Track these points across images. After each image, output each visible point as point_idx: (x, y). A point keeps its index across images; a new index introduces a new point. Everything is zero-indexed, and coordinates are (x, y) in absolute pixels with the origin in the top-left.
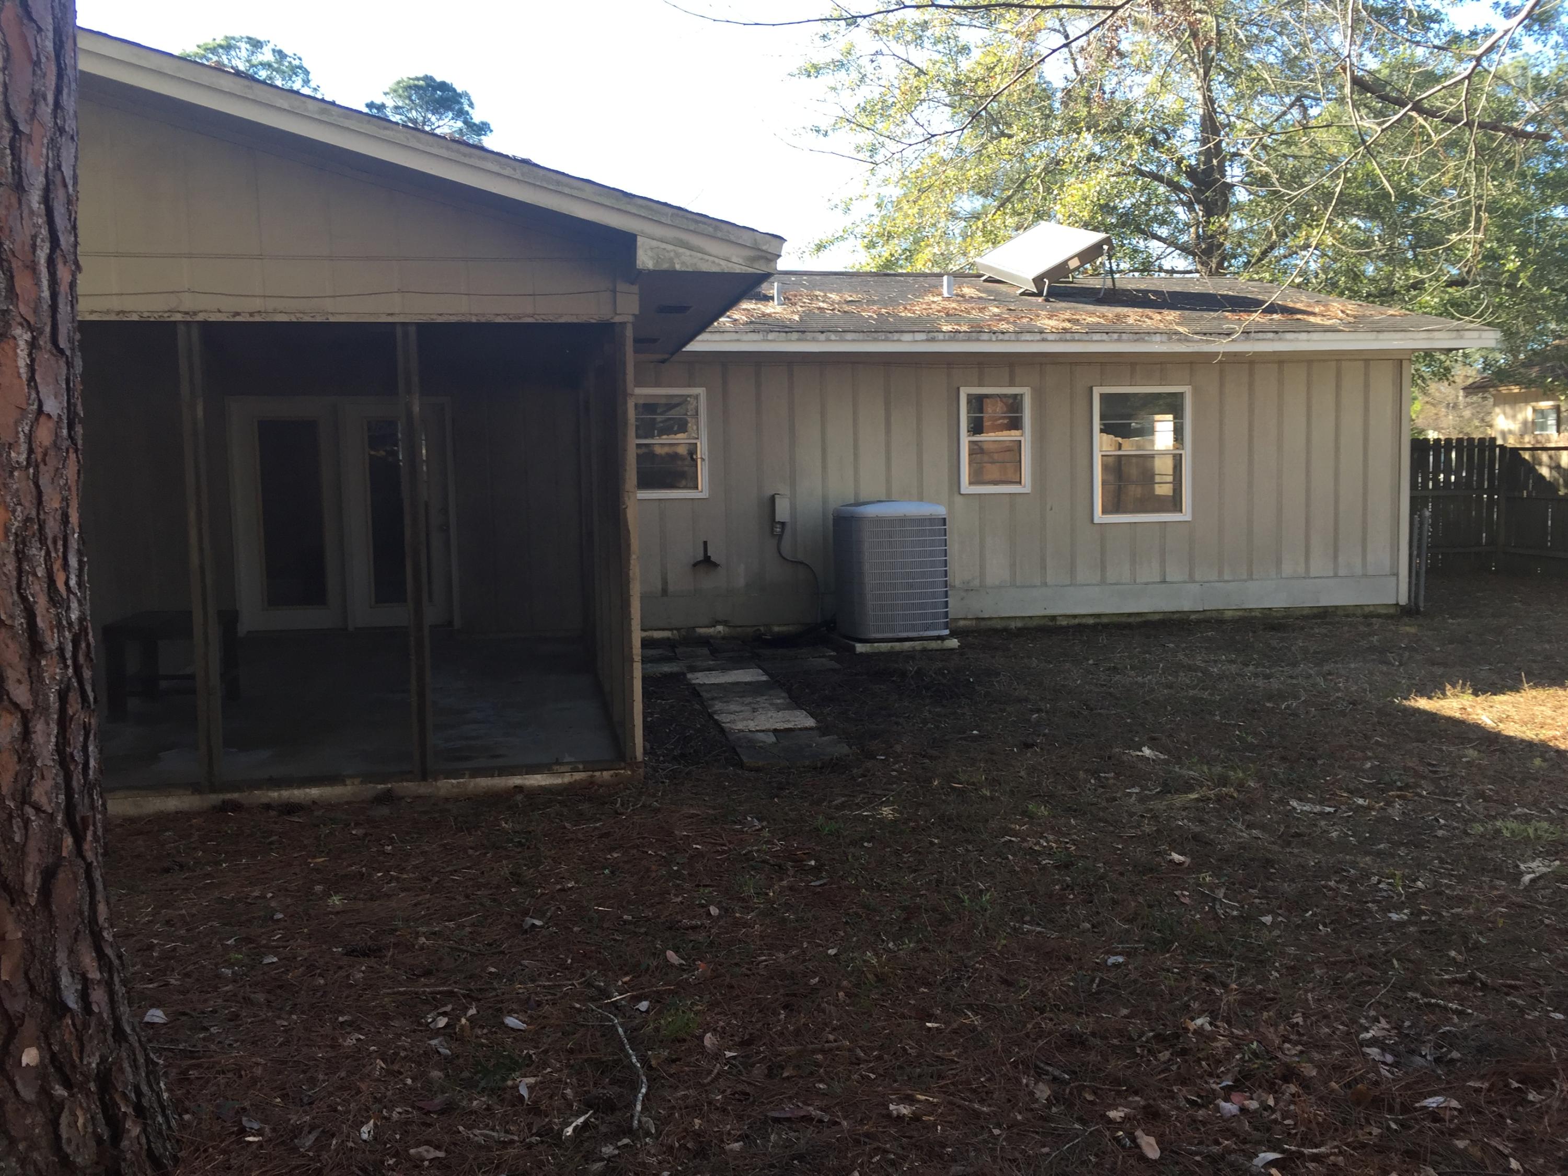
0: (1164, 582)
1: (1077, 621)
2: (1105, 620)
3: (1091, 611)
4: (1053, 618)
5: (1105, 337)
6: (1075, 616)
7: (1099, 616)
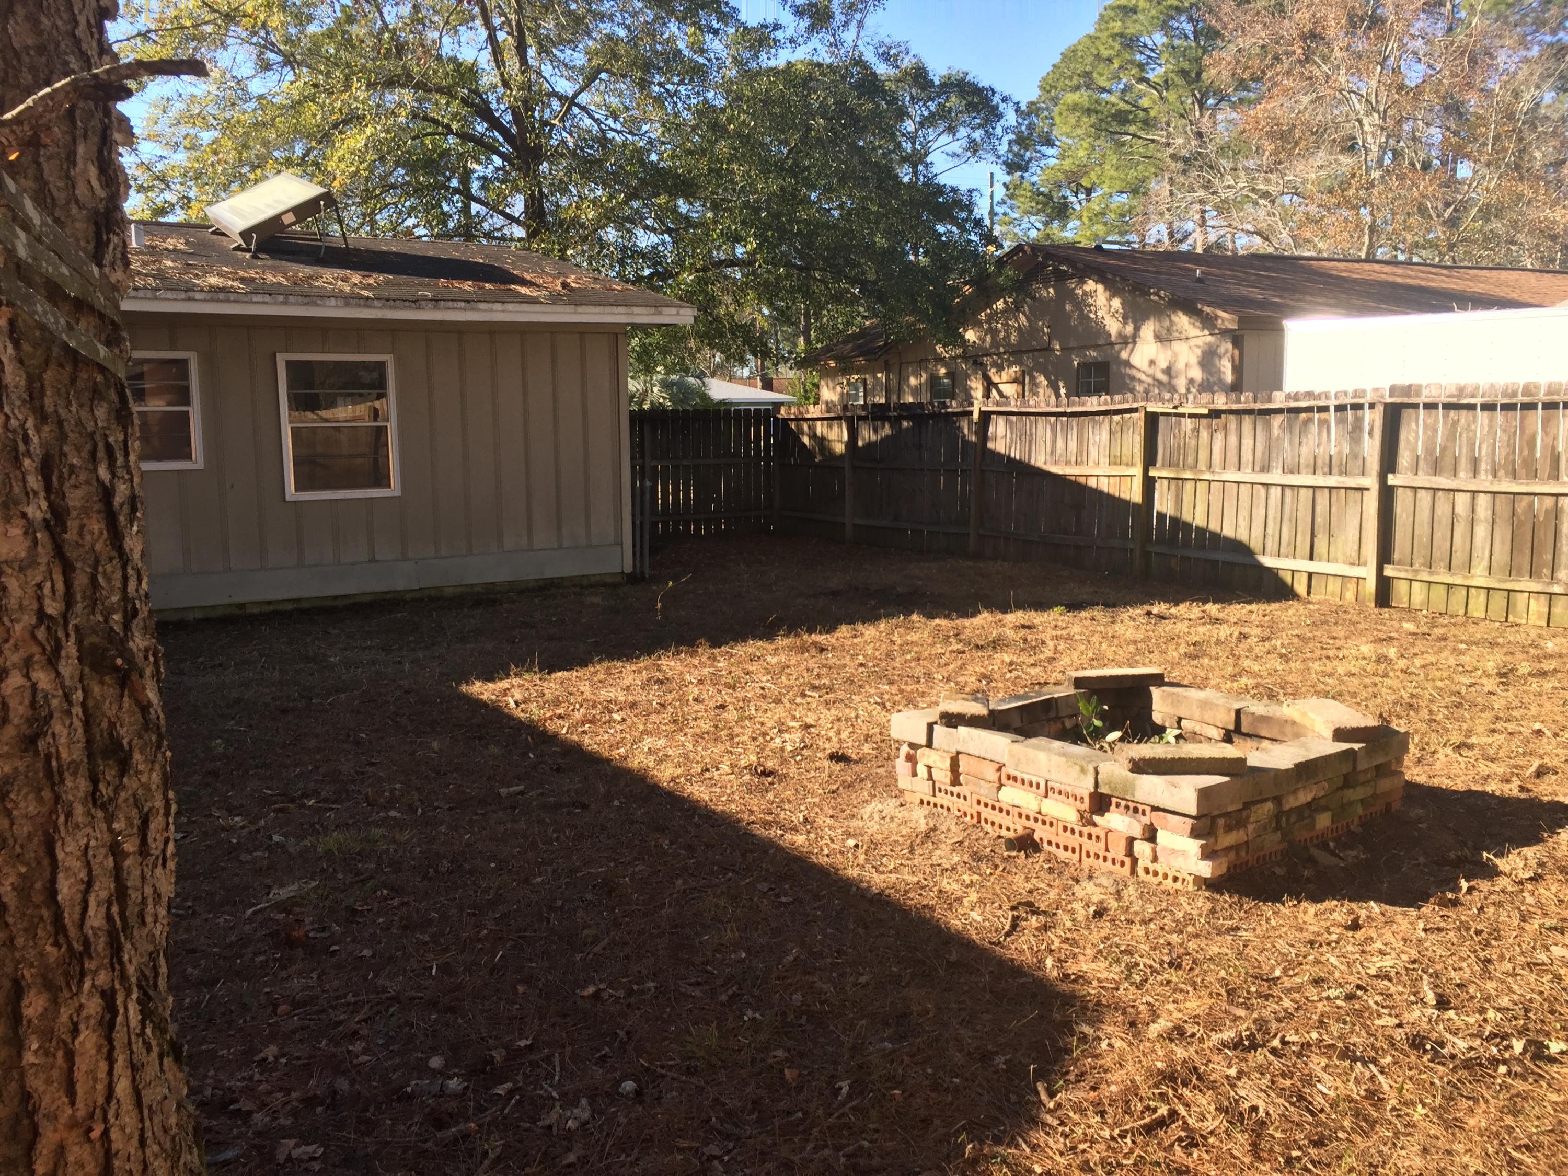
0: (373, 560)
1: (272, 608)
2: (306, 605)
3: (287, 596)
4: (242, 606)
5: (267, 298)
6: (269, 603)
7: (298, 600)
